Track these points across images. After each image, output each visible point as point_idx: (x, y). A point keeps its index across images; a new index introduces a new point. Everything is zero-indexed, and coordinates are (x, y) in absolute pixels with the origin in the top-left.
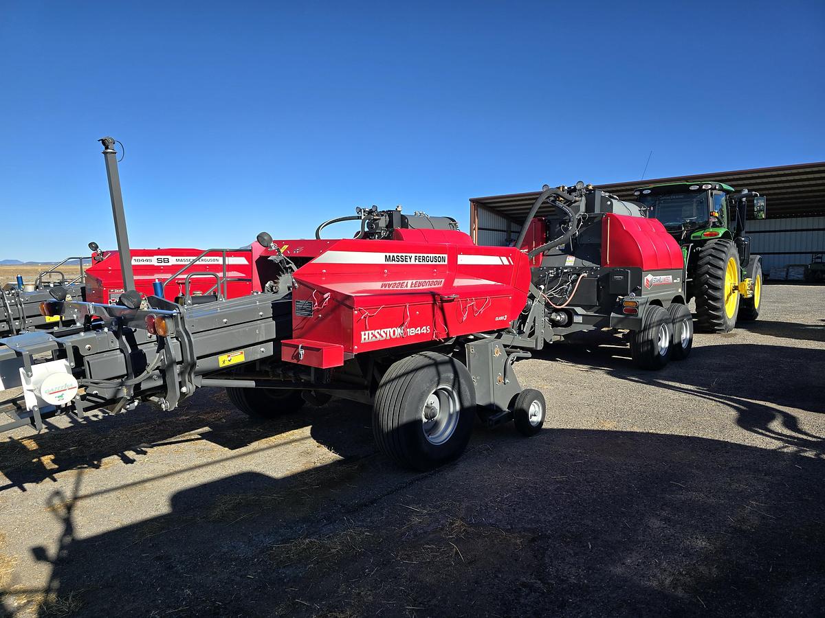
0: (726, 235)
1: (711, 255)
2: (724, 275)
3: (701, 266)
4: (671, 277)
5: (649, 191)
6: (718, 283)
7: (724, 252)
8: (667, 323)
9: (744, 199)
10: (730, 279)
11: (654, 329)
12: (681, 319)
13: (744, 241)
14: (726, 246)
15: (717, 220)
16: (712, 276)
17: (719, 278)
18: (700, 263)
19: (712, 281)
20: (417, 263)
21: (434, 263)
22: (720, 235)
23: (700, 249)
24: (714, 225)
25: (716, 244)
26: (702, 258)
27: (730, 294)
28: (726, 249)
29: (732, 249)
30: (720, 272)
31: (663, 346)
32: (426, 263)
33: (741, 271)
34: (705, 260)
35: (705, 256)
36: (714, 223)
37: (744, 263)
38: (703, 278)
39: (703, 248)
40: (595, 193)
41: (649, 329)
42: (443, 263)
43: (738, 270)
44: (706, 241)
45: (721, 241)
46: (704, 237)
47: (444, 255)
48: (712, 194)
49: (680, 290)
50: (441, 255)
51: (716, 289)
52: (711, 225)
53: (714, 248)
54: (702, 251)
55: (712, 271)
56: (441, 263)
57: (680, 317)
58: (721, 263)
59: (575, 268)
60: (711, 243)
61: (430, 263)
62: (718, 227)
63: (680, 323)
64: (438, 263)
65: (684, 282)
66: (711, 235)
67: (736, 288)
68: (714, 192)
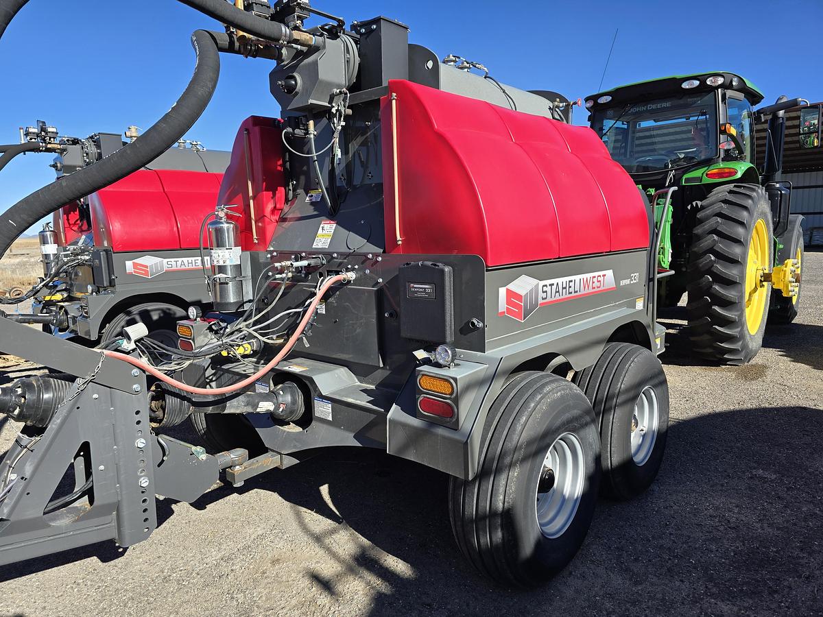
0: (749, 176)
1: (720, 215)
2: (745, 255)
3: (699, 238)
4: (609, 273)
5: (609, 98)
6: (732, 272)
7: (746, 208)
8: (574, 430)
9: (781, 113)
10: (756, 261)
11: (515, 473)
12: (631, 394)
13: (778, 189)
14: (749, 197)
15: (733, 145)
16: (721, 257)
17: (733, 261)
18: (698, 230)
19: (720, 267)
22: (739, 175)
23: (699, 203)
24: (728, 157)
25: (731, 192)
26: (701, 221)
27: (755, 290)
28: (750, 201)
29: (760, 202)
30: (737, 250)
31: (567, 491)
33: (775, 243)
34: (707, 226)
35: (708, 218)
36: (727, 151)
37: (780, 228)
38: (703, 262)
39: (705, 202)
40: (379, 27)
41: (498, 471)
43: (770, 243)
44: (712, 187)
45: (740, 187)
46: (706, 180)
48: (724, 96)
49: (640, 305)
51: (729, 283)
52: (722, 156)
53: (725, 202)
54: (703, 208)
55: (722, 246)
57: (627, 390)
58: (741, 230)
59: (330, 254)
60: (721, 192)
62: (735, 159)
63: (626, 408)
65: (651, 280)
66: (720, 175)
67: (767, 277)
68: (729, 93)
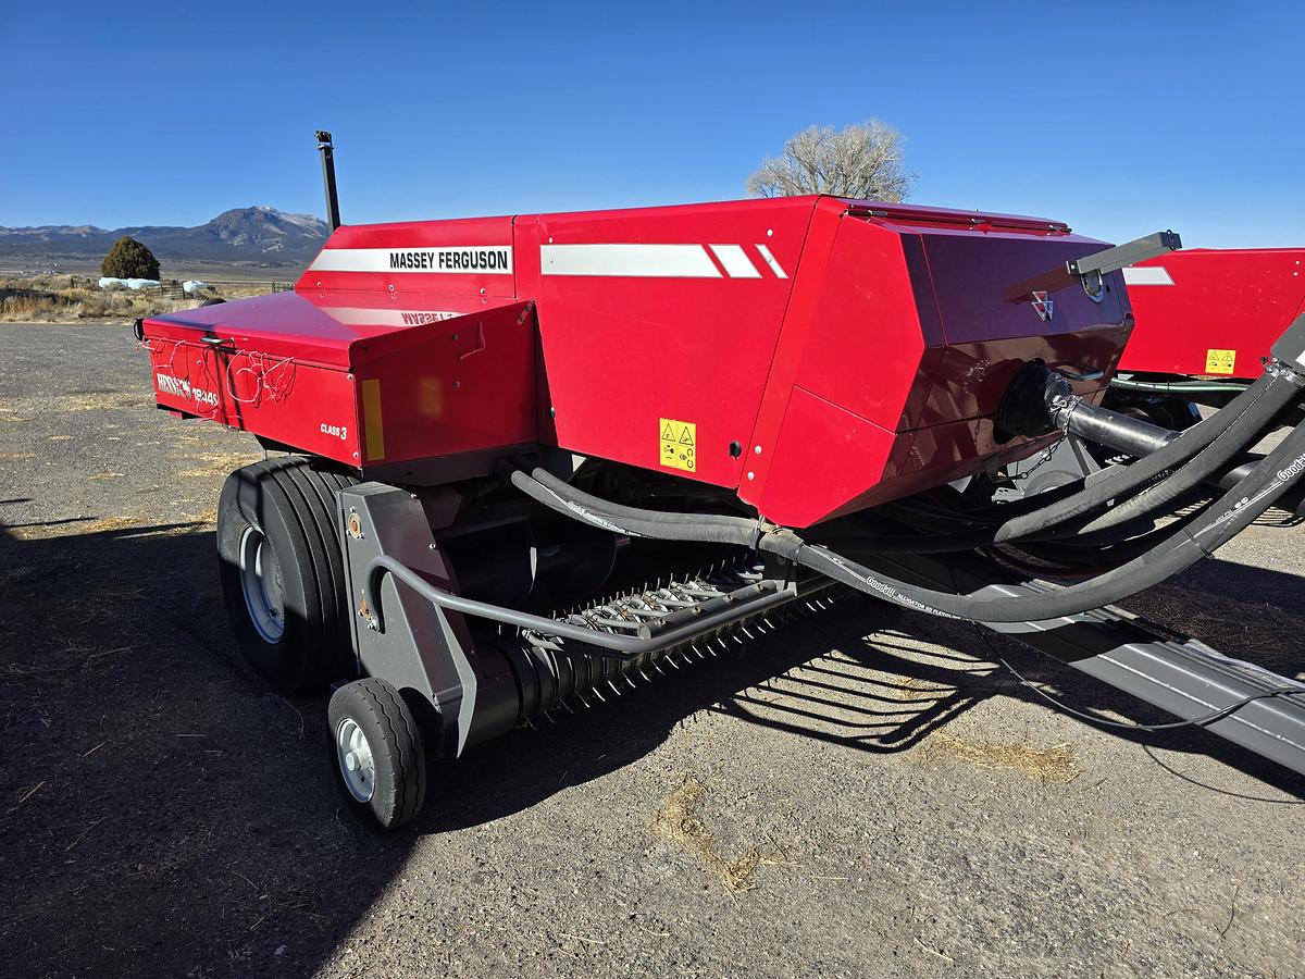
20: (444, 270)
21: (479, 270)
32: (462, 270)
42: (502, 271)
47: (502, 249)
50: (496, 249)
56: (496, 271)
61: (470, 270)
64: (488, 270)
